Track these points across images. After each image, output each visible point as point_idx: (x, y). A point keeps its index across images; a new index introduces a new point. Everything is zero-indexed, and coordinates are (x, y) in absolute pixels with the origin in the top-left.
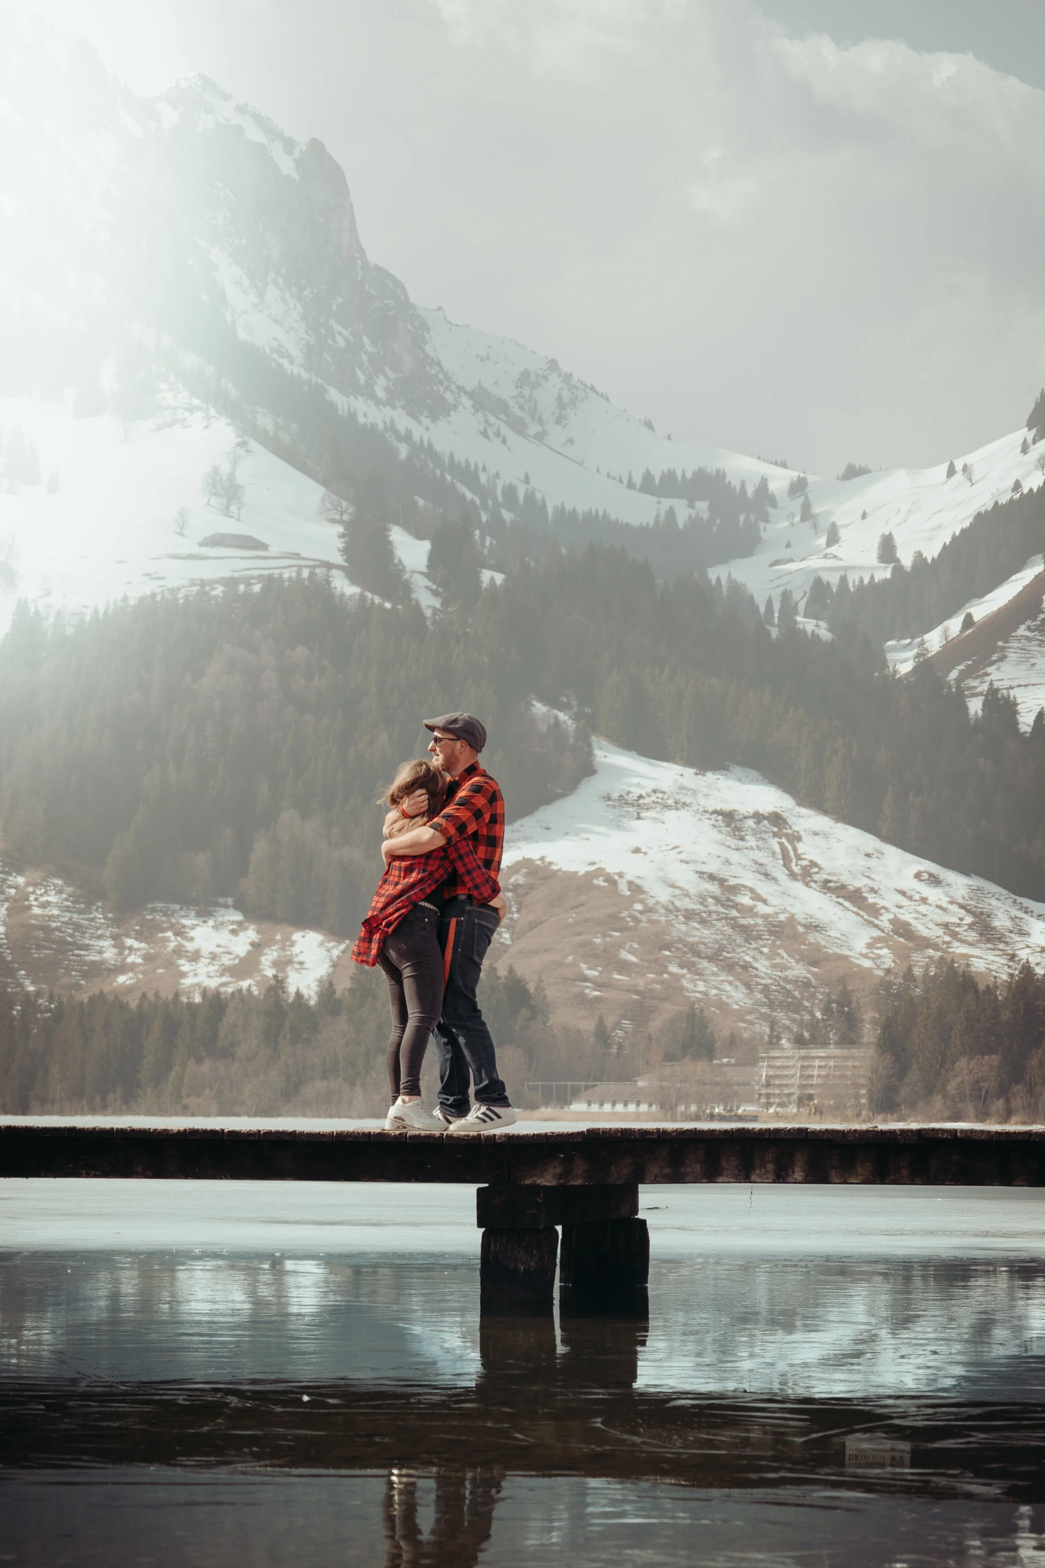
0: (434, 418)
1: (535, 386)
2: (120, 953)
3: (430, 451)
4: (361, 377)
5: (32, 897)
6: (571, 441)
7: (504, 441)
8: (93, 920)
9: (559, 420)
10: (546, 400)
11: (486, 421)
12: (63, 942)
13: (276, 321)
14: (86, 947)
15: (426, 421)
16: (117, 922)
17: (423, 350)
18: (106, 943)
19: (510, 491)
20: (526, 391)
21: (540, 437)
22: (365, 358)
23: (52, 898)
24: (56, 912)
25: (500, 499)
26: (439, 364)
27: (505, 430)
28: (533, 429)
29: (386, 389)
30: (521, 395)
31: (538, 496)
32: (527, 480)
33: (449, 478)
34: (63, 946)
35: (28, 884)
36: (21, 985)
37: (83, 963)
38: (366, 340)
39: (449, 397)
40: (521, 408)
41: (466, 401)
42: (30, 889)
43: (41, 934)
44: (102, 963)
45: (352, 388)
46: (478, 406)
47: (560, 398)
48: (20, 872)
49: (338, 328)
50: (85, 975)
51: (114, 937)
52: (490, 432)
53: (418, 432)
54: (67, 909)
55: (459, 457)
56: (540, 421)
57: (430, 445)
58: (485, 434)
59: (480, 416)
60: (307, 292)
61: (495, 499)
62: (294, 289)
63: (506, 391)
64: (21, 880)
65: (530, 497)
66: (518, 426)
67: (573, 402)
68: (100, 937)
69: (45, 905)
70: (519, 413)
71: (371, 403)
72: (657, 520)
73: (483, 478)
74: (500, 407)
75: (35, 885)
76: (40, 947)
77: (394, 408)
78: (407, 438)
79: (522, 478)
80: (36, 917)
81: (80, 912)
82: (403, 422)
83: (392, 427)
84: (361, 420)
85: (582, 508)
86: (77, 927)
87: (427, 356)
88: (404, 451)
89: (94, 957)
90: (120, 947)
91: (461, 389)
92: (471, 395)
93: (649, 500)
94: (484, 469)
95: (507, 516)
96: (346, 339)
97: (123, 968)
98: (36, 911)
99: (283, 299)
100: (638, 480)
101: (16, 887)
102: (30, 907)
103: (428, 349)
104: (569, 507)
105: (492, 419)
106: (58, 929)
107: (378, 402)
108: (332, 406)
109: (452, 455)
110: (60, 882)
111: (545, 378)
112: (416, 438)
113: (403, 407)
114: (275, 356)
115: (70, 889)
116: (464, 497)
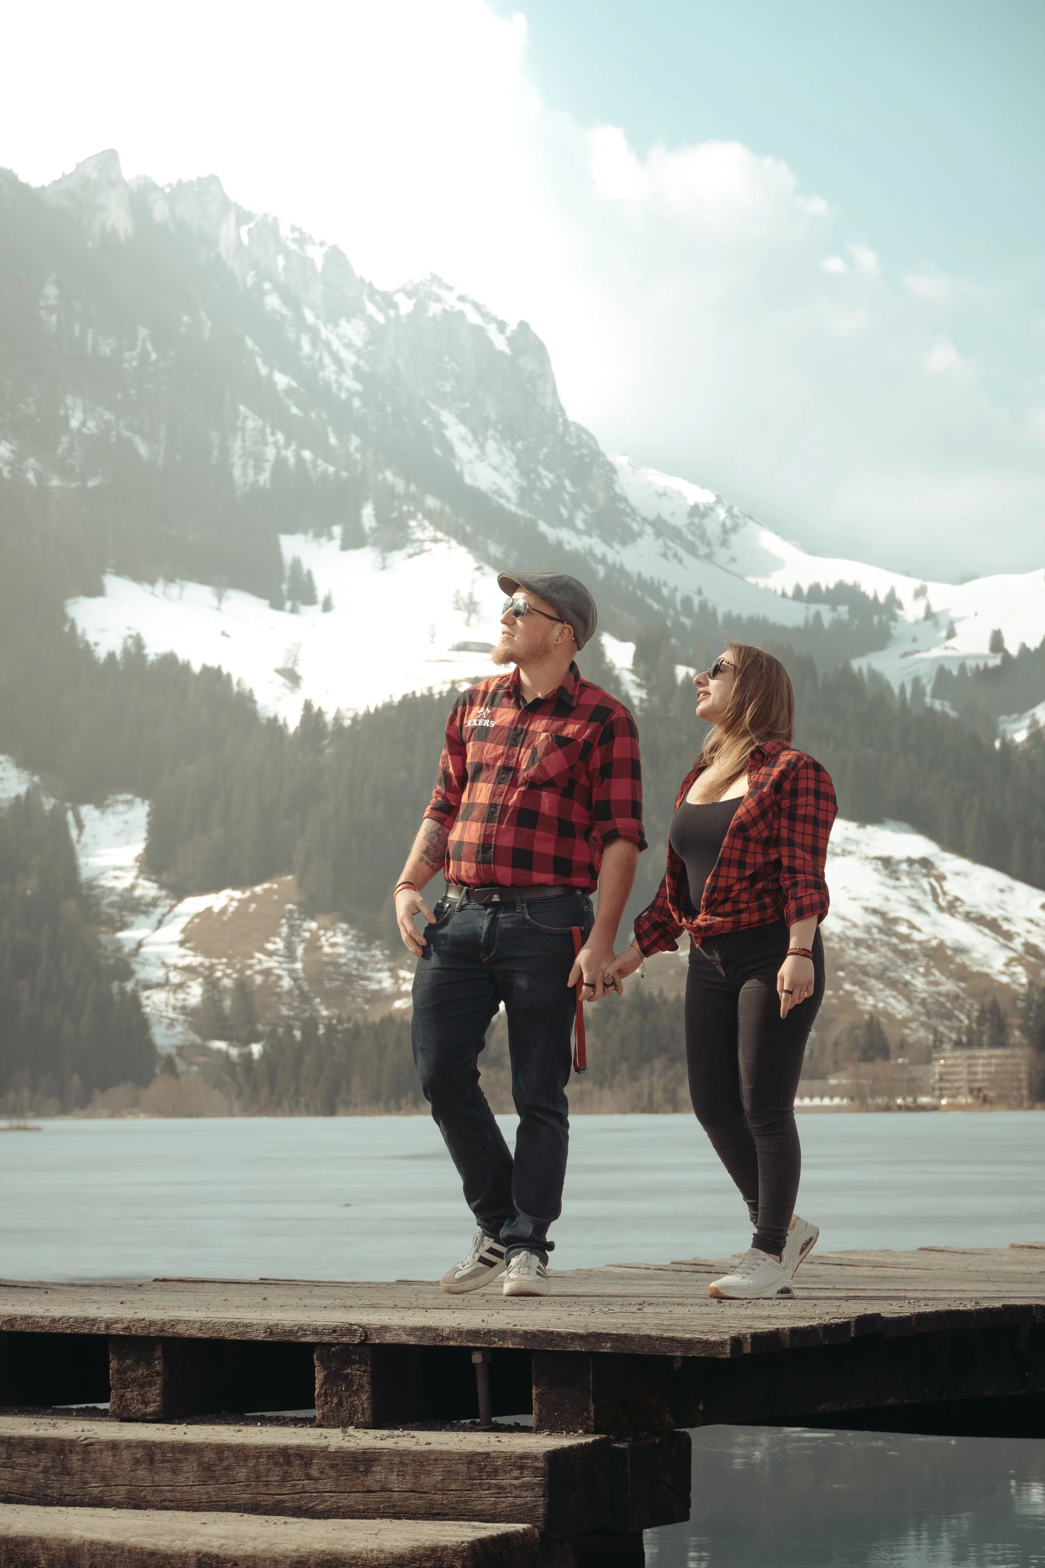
0: (624, 543)
1: (704, 515)
2: (396, 983)
3: (622, 571)
4: (564, 512)
5: (323, 939)
6: (734, 560)
7: (680, 561)
8: (373, 956)
9: (724, 543)
10: (712, 528)
11: (666, 546)
12: (350, 975)
13: (495, 469)
14: (368, 979)
15: (617, 546)
16: (392, 957)
17: (613, 489)
18: (385, 975)
19: (687, 601)
20: (697, 520)
21: (709, 557)
22: (566, 497)
23: (339, 939)
24: (342, 950)
25: (679, 608)
26: (626, 500)
27: (682, 553)
28: (703, 550)
29: (585, 521)
30: (692, 524)
31: (710, 605)
32: (700, 592)
33: (639, 593)
34: (349, 979)
35: (319, 928)
36: (317, 1011)
37: (366, 991)
38: (567, 483)
39: (635, 526)
40: (693, 534)
41: (649, 529)
42: (322, 932)
43: (331, 969)
44: (382, 990)
45: (557, 521)
46: (658, 534)
47: (723, 525)
48: (313, 918)
49: (544, 473)
50: (368, 1001)
51: (391, 970)
52: (670, 554)
53: (612, 556)
54: (352, 948)
55: (646, 575)
56: (709, 545)
57: (622, 566)
58: (665, 556)
59: (660, 541)
60: (519, 445)
61: (675, 609)
62: (509, 443)
63: (680, 521)
64: (314, 925)
65: (703, 605)
66: (691, 549)
67: (735, 528)
68: (379, 970)
69: (333, 945)
70: (690, 538)
71: (572, 533)
72: (806, 621)
73: (665, 591)
74: (675, 534)
75: (326, 929)
76: (330, 979)
77: (591, 536)
78: (603, 560)
79: (695, 589)
80: (327, 955)
81: (362, 950)
82: (599, 548)
83: (590, 552)
84: (567, 547)
85: (745, 613)
86: (360, 962)
87: (616, 494)
88: (601, 572)
89: (374, 986)
90: (396, 977)
91: (645, 520)
92: (653, 524)
93: (800, 606)
94: (665, 584)
95: (687, 622)
96: (551, 482)
97: (399, 995)
98: (327, 950)
99: (500, 451)
100: (790, 592)
101: (310, 931)
102: (321, 947)
103: (617, 489)
104: (735, 613)
105: (670, 544)
106: (346, 964)
107: (578, 532)
108: (543, 537)
109: (639, 575)
110: (345, 926)
111: (712, 510)
112: (610, 560)
113: (599, 536)
114: (495, 497)
115: (354, 932)
116: (651, 607)
